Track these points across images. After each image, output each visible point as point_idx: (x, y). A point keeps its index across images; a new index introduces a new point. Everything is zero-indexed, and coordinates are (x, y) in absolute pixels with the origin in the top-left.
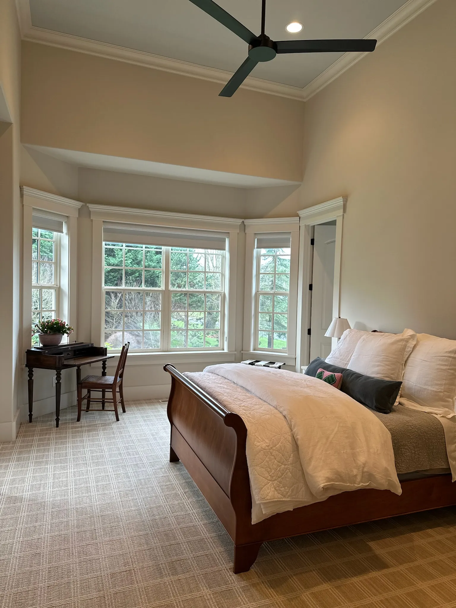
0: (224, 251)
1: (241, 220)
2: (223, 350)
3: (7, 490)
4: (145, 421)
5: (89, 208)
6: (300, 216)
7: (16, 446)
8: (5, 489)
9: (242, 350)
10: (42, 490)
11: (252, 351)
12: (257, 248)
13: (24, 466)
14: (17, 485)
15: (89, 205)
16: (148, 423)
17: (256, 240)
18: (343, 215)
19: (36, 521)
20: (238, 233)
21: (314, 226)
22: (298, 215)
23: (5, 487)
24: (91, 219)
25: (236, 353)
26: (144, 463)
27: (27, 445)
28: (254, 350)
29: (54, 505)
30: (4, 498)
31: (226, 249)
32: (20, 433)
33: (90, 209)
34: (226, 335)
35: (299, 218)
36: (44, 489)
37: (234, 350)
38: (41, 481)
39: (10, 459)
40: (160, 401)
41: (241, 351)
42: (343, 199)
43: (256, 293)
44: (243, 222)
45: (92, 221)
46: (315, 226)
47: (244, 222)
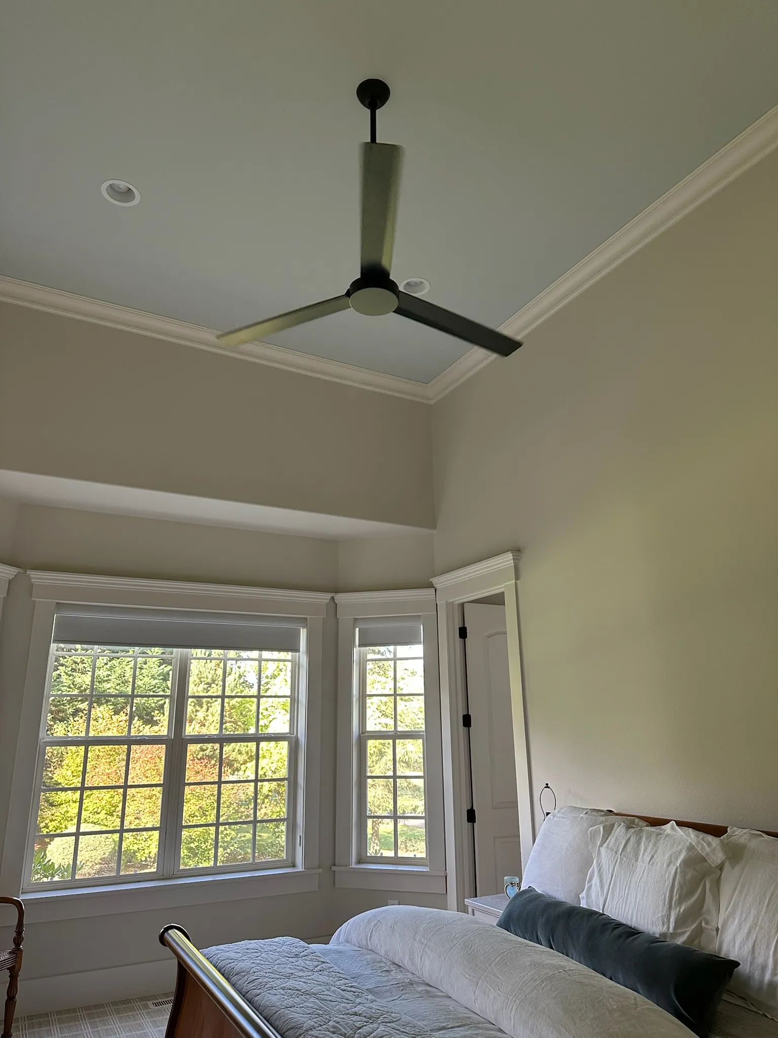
0: (298, 654)
1: (329, 596)
2: (294, 866)
5: (30, 578)
6: (436, 586)
9: (335, 865)
11: (353, 866)
12: (360, 646)
15: (31, 573)
17: (357, 630)
18: (516, 583)
20: (324, 618)
21: (463, 604)
22: (431, 586)
24: (32, 600)
25: (321, 871)
28: (359, 862)
31: (301, 650)
33: (33, 580)
34: (300, 832)
35: (434, 591)
37: (317, 866)
40: (150, 1003)
41: (333, 867)
42: (513, 555)
43: (359, 736)
44: (333, 598)
45: (34, 604)
46: (465, 605)
47: (335, 598)
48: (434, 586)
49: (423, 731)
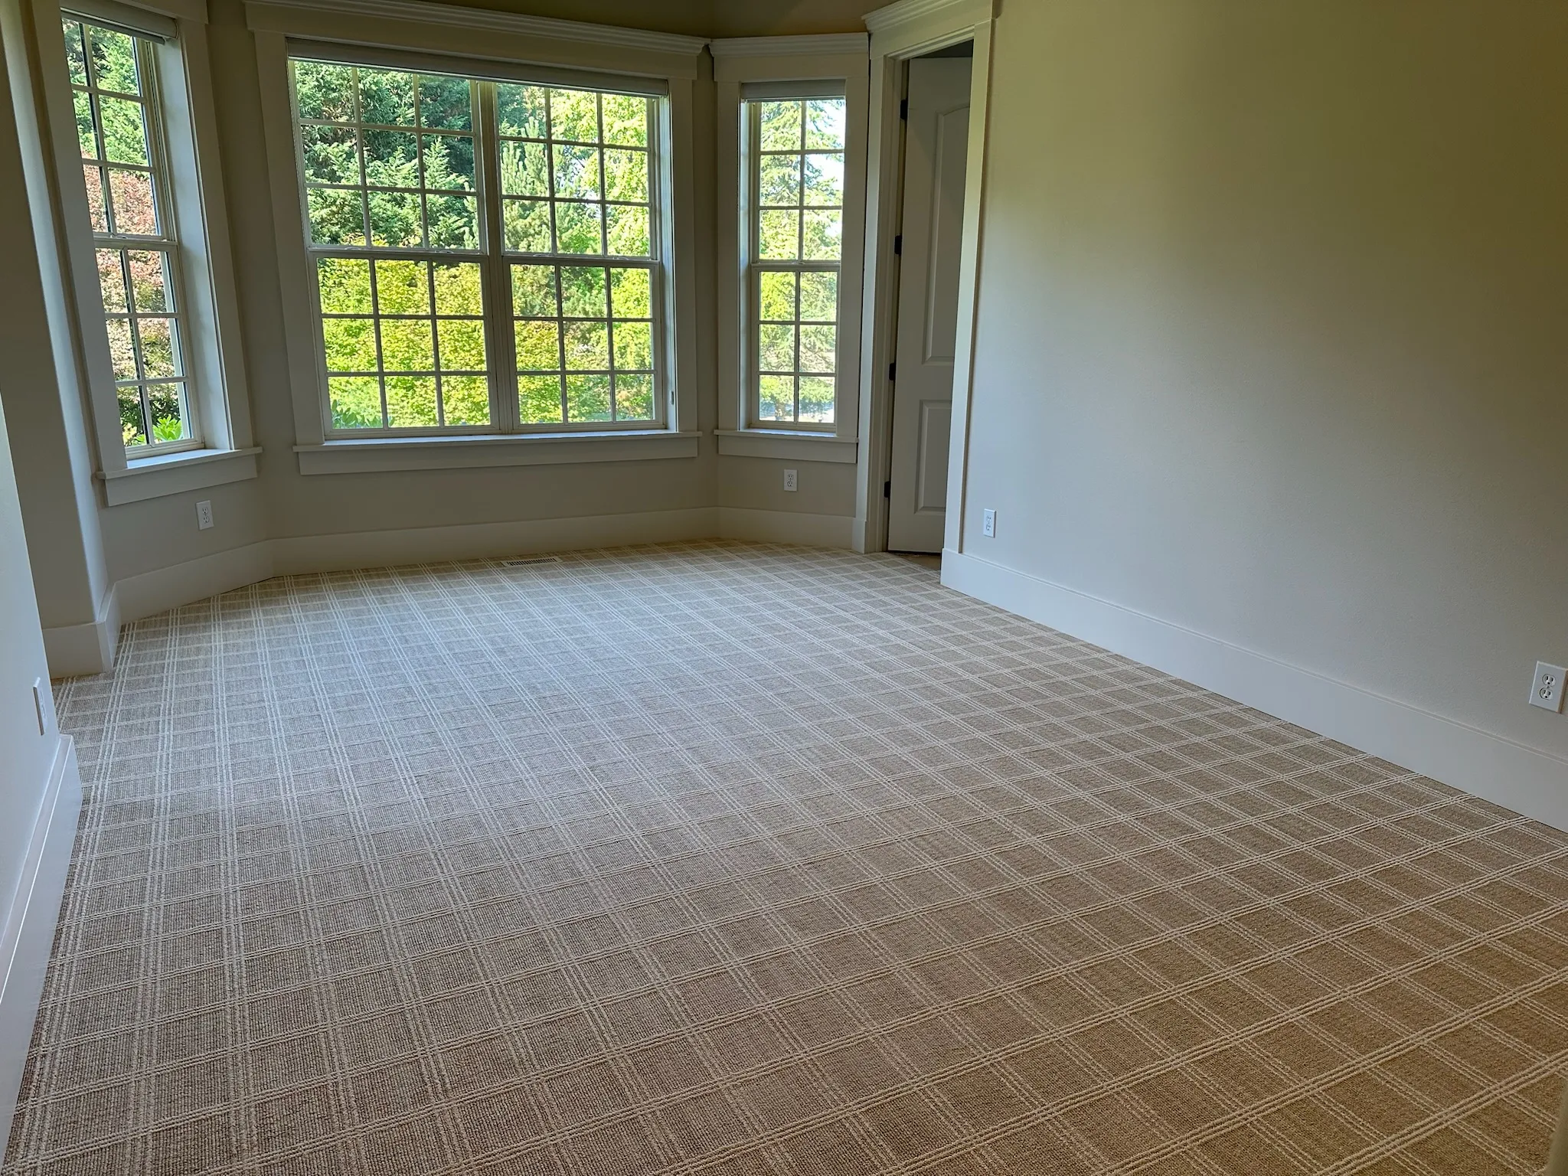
1: (699, 43)
2: (666, 428)
3: (106, 790)
4: (468, 611)
6: (871, 28)
7: (117, 683)
8: (100, 787)
9: (717, 428)
10: (204, 785)
11: (742, 430)
13: (147, 730)
14: (132, 777)
16: (477, 615)
17: (745, 102)
18: (993, 22)
19: (199, 858)
20: (693, 82)
21: (909, 60)
22: (863, 28)
23: (101, 783)
24: (249, 29)
25: (700, 434)
26: (475, 709)
27: (148, 680)
28: (749, 426)
29: (242, 818)
30: (100, 809)
32: (124, 652)
34: (672, 388)
35: (867, 37)
36: (210, 782)
37: (696, 428)
38: (199, 763)
39: (103, 714)
40: (504, 562)
41: (715, 430)
43: (750, 265)
44: (707, 48)
45: (252, 34)
46: (911, 62)
47: (710, 47)
48: (869, 28)
49: (839, 262)
